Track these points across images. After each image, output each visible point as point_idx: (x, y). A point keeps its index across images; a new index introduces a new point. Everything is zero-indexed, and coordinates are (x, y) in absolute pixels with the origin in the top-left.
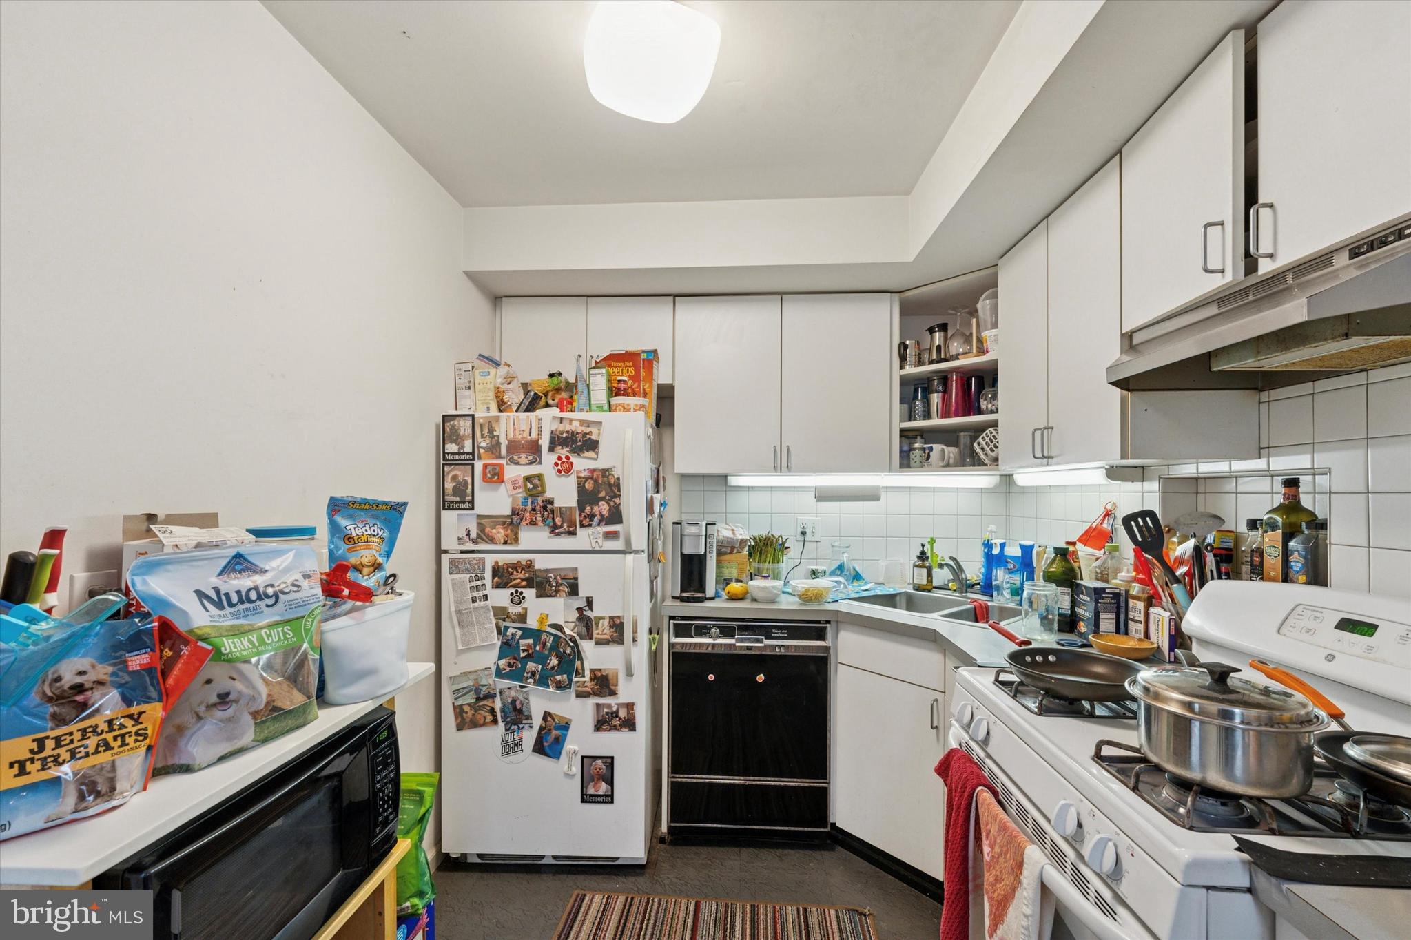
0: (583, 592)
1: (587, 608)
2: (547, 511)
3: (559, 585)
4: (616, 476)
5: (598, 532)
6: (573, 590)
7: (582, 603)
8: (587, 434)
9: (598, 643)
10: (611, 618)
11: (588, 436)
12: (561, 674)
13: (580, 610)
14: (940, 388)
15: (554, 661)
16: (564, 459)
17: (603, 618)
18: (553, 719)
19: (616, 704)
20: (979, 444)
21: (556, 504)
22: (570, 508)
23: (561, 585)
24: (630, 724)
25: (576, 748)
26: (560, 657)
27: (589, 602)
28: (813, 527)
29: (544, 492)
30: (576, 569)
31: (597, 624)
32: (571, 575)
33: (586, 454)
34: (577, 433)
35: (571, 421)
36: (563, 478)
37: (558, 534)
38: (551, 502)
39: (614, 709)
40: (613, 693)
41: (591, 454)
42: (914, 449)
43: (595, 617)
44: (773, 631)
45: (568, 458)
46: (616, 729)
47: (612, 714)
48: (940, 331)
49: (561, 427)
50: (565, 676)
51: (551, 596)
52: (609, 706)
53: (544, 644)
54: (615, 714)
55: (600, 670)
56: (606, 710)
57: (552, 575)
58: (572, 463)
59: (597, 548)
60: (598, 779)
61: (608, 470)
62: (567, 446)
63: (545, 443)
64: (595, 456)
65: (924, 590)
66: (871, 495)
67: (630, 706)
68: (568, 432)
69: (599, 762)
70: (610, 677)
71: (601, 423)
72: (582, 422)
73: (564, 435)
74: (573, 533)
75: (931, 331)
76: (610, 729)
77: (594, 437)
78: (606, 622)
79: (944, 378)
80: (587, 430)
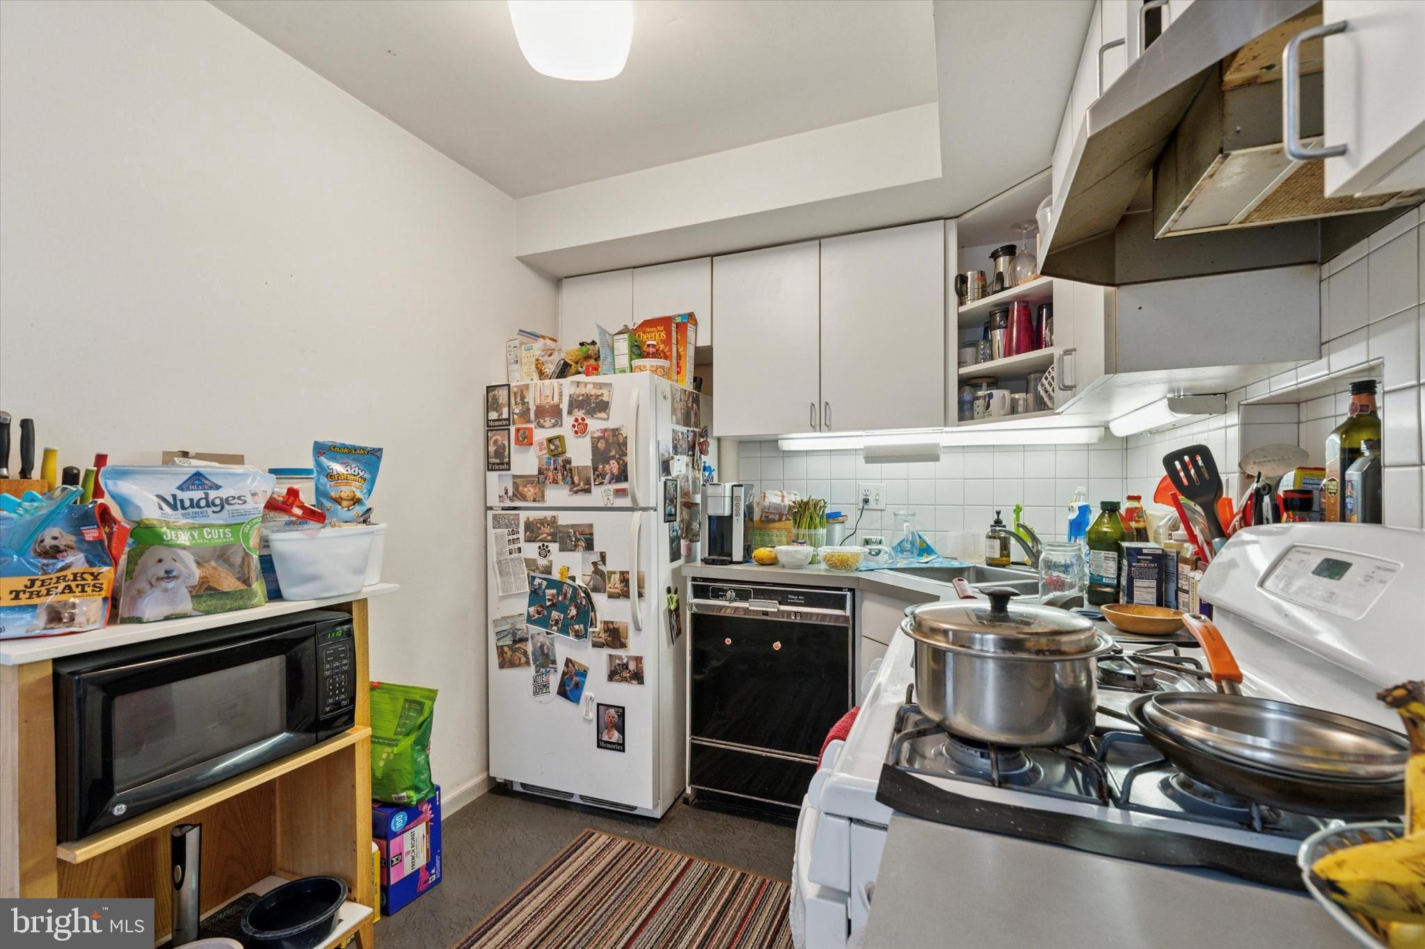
0: (598, 547)
1: (601, 563)
2: (566, 470)
3: (577, 540)
4: (624, 436)
5: (609, 490)
6: (590, 546)
7: (596, 558)
8: (598, 396)
9: (611, 596)
10: (622, 573)
11: (600, 398)
12: (578, 623)
13: (595, 564)
14: (1002, 323)
15: (573, 612)
16: (580, 421)
17: (614, 573)
18: (574, 666)
19: (627, 656)
20: (1043, 385)
21: (574, 464)
22: (586, 467)
23: (580, 540)
24: (638, 677)
25: (593, 695)
26: (578, 607)
27: (603, 557)
28: (877, 494)
29: (565, 452)
30: (591, 526)
31: (610, 578)
32: (587, 531)
33: (599, 415)
34: (591, 396)
35: (586, 384)
36: (580, 439)
37: (576, 492)
38: (568, 462)
39: (625, 661)
40: (623, 646)
41: (603, 415)
42: (978, 398)
43: (608, 572)
44: (790, 596)
45: (583, 419)
46: (626, 681)
47: (623, 665)
48: (1005, 254)
49: (578, 391)
50: (582, 626)
51: (571, 550)
52: (620, 658)
53: (565, 595)
54: (626, 666)
55: (612, 623)
56: (618, 662)
57: (571, 530)
58: (587, 424)
59: (609, 505)
60: (612, 727)
61: (617, 429)
62: (583, 408)
63: (565, 407)
64: (605, 416)
65: (997, 566)
66: (929, 455)
67: (638, 660)
68: (583, 395)
69: (612, 711)
70: (621, 630)
71: (611, 384)
72: (596, 385)
73: (580, 398)
74: (588, 491)
75: (995, 256)
76: (622, 681)
77: (605, 399)
78: (617, 576)
79: (1005, 309)
80: (599, 392)
